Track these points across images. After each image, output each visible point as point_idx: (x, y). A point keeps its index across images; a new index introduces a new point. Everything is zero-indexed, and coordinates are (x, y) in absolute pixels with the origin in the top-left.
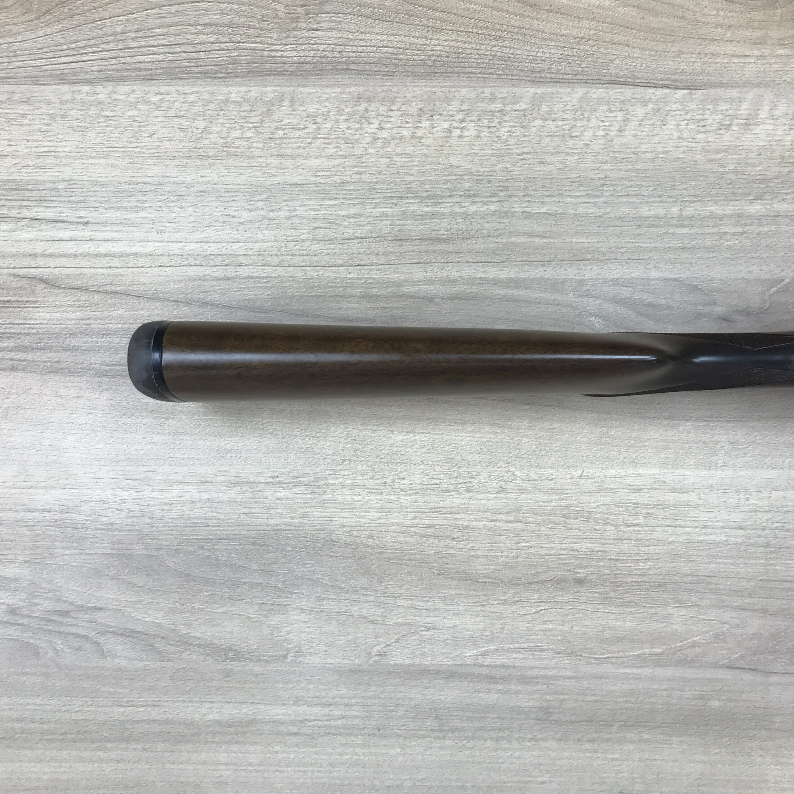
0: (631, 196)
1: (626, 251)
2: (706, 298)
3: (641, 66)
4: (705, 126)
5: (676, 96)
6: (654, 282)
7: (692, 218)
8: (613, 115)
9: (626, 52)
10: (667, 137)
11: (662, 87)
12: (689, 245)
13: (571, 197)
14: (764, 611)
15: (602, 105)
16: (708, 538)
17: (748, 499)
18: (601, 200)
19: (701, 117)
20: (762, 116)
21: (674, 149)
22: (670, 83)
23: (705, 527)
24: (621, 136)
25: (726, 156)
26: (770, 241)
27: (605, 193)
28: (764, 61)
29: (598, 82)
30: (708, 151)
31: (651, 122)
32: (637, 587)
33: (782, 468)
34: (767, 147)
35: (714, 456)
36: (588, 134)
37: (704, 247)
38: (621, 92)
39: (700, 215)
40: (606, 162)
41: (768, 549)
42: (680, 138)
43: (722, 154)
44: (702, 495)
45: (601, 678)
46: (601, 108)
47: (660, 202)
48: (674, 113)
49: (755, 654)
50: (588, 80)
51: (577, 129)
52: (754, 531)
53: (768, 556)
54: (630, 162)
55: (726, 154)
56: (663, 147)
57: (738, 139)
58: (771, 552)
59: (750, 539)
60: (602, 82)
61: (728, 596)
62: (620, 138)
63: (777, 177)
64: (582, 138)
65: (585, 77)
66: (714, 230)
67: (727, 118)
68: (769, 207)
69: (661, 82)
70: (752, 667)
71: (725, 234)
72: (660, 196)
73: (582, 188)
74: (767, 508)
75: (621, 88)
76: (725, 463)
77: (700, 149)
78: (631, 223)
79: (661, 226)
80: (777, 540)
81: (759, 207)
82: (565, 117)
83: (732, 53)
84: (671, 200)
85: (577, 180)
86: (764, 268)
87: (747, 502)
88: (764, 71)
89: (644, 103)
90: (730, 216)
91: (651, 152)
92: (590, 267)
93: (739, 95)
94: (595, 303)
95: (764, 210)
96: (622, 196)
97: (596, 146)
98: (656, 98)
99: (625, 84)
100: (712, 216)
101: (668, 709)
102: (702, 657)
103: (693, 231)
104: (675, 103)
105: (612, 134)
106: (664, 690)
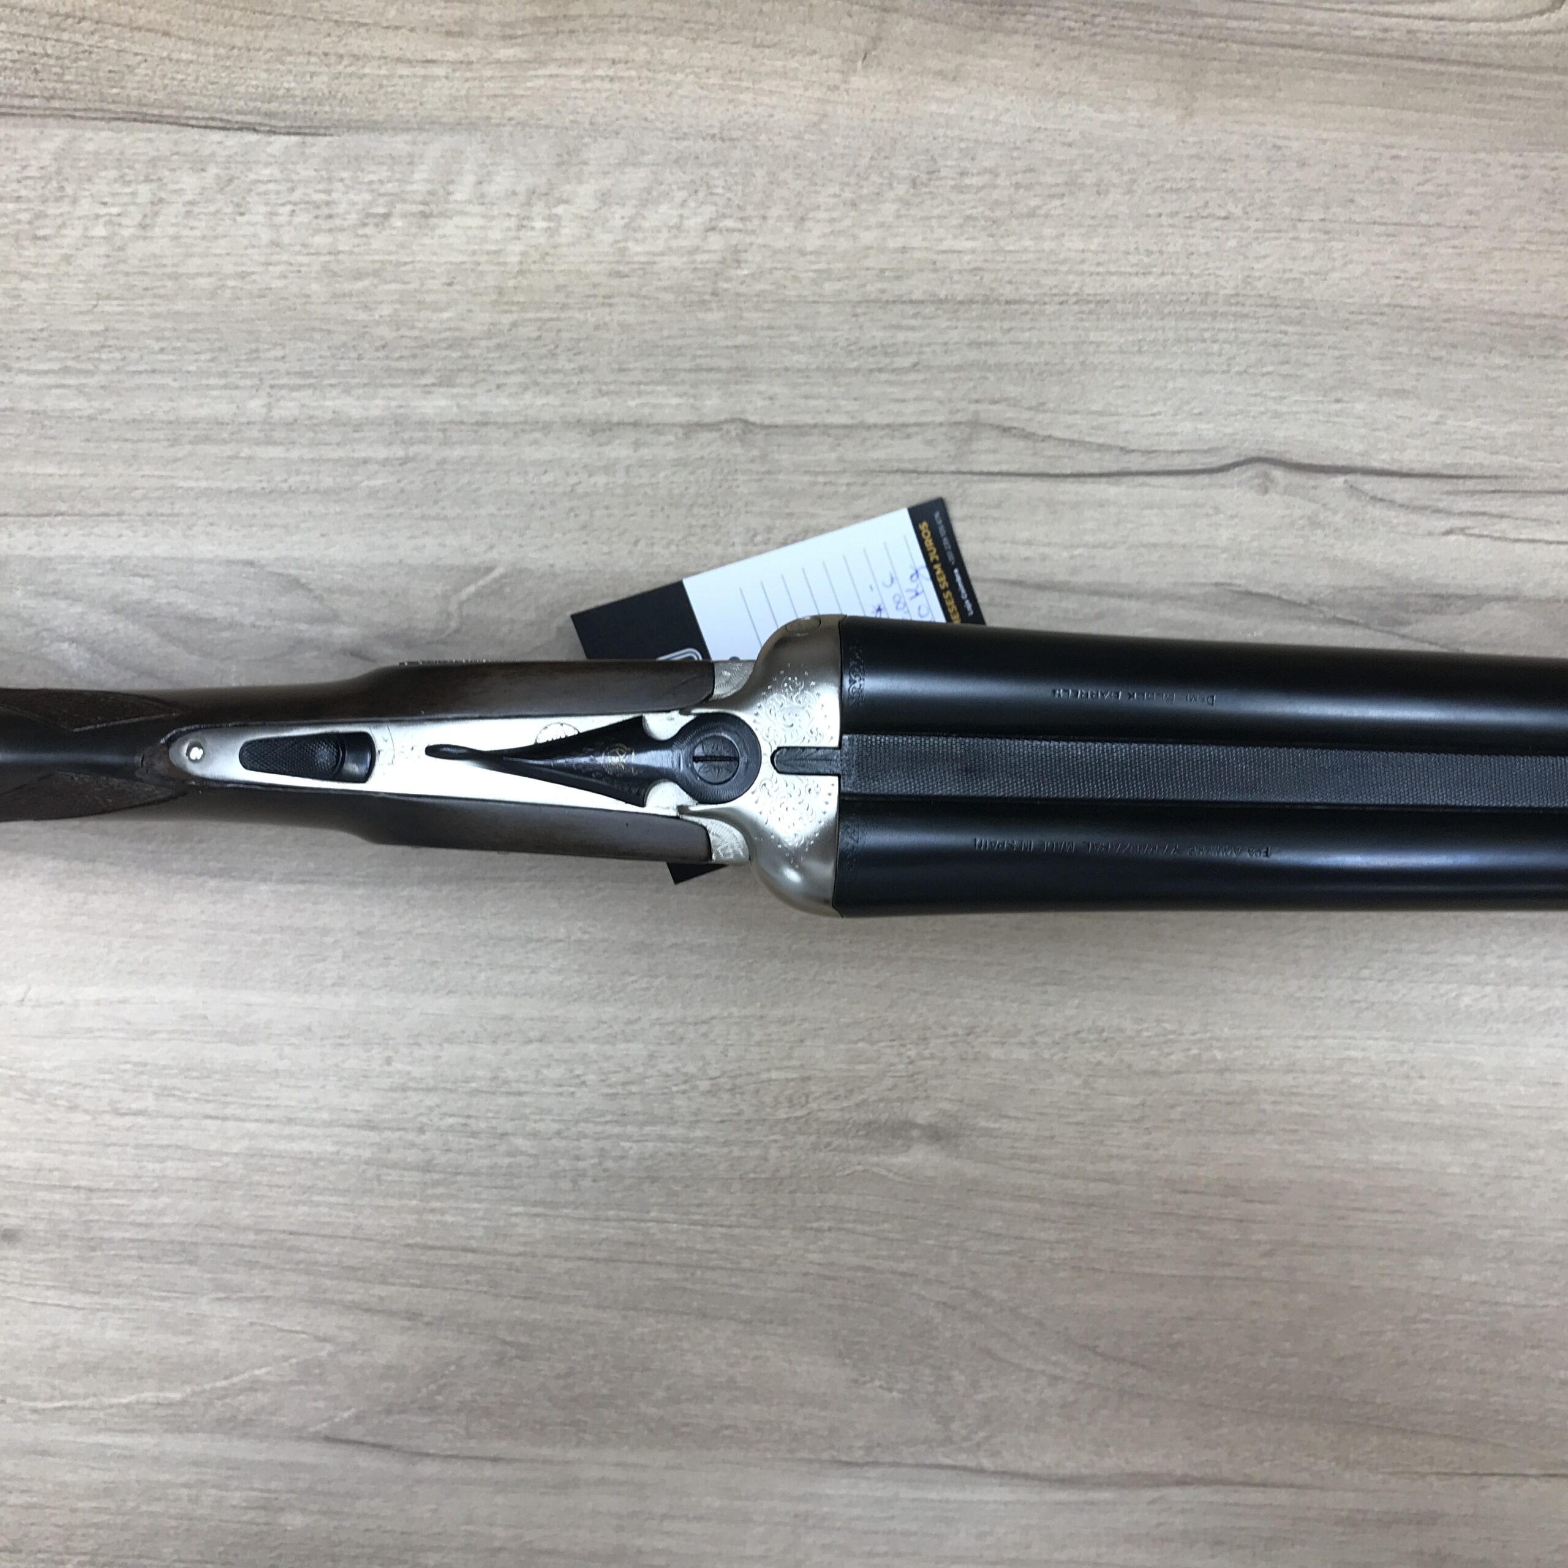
0: (161, 372)
1: (145, 497)
2: (316, 605)
3: (197, 80)
4: (330, 217)
5: (269, 150)
6: (203, 566)
7: (291, 424)
8: (128, 190)
9: (163, 48)
10: (245, 242)
11: (240, 129)
12: (285, 486)
13: (30, 373)
14: (413, 1316)
15: (106, 168)
16: (297, 1147)
17: (389, 1061)
18: (92, 381)
19: (323, 197)
20: (458, 197)
21: (260, 269)
22: (259, 119)
23: (290, 1121)
24: (145, 238)
25: (376, 286)
26: (465, 479)
27: (104, 367)
28: (468, 74)
29: (99, 115)
30: (335, 274)
31: (212, 208)
32: (133, 1252)
33: (470, 993)
34: (467, 266)
35: (317, 961)
36: (72, 234)
37: (316, 491)
38: (150, 140)
39: (311, 417)
40: (108, 297)
41: (428, 1176)
42: (275, 244)
43: (366, 282)
44: (287, 1050)
45: (44, 1453)
46: (103, 174)
47: (225, 387)
48: (262, 188)
49: (388, 1412)
50: (76, 110)
51: (47, 222)
52: (398, 1134)
53: (430, 1192)
54: (160, 297)
55: (376, 281)
56: (236, 264)
57: (402, 246)
58: (435, 1184)
59: (389, 1151)
60: (108, 115)
61: (332, 1279)
62: (141, 243)
63: (489, 335)
64: (58, 241)
65: (71, 105)
66: (340, 453)
67: (382, 200)
68: (465, 402)
69: (239, 118)
70: (380, 1440)
71: (365, 461)
72: (224, 374)
73: (54, 354)
74: (431, 1083)
75: (149, 131)
76: (342, 978)
77: (316, 267)
78: (160, 435)
79: (225, 442)
80: (451, 1155)
81: (443, 403)
82: (23, 193)
83: (397, 53)
84: (249, 382)
85: (45, 334)
86: (451, 540)
87: (387, 1068)
88: (467, 97)
89: (199, 165)
90: (380, 423)
91: (210, 275)
92: (64, 530)
93: (408, 148)
94: (72, 610)
95: (455, 410)
96: (140, 372)
97: (90, 261)
98: (227, 153)
99: (159, 120)
100: (338, 421)
101: (188, 1530)
102: (273, 1414)
103: (295, 454)
104: (268, 165)
105: (126, 233)
106: (185, 1485)
